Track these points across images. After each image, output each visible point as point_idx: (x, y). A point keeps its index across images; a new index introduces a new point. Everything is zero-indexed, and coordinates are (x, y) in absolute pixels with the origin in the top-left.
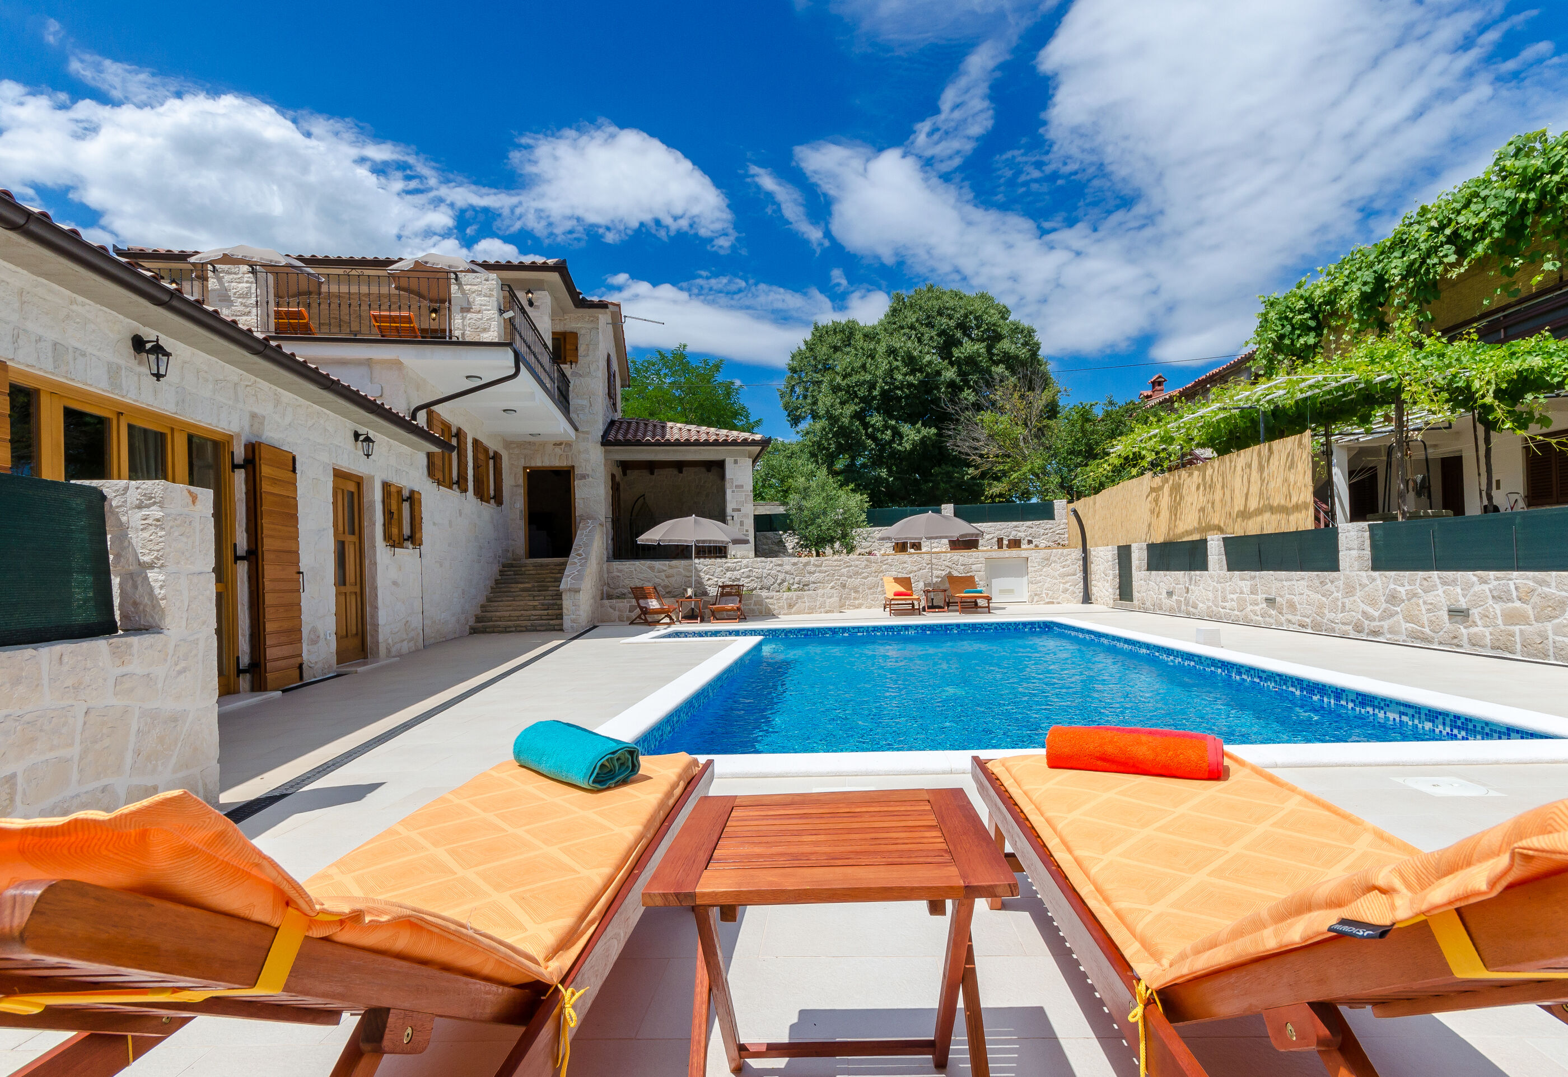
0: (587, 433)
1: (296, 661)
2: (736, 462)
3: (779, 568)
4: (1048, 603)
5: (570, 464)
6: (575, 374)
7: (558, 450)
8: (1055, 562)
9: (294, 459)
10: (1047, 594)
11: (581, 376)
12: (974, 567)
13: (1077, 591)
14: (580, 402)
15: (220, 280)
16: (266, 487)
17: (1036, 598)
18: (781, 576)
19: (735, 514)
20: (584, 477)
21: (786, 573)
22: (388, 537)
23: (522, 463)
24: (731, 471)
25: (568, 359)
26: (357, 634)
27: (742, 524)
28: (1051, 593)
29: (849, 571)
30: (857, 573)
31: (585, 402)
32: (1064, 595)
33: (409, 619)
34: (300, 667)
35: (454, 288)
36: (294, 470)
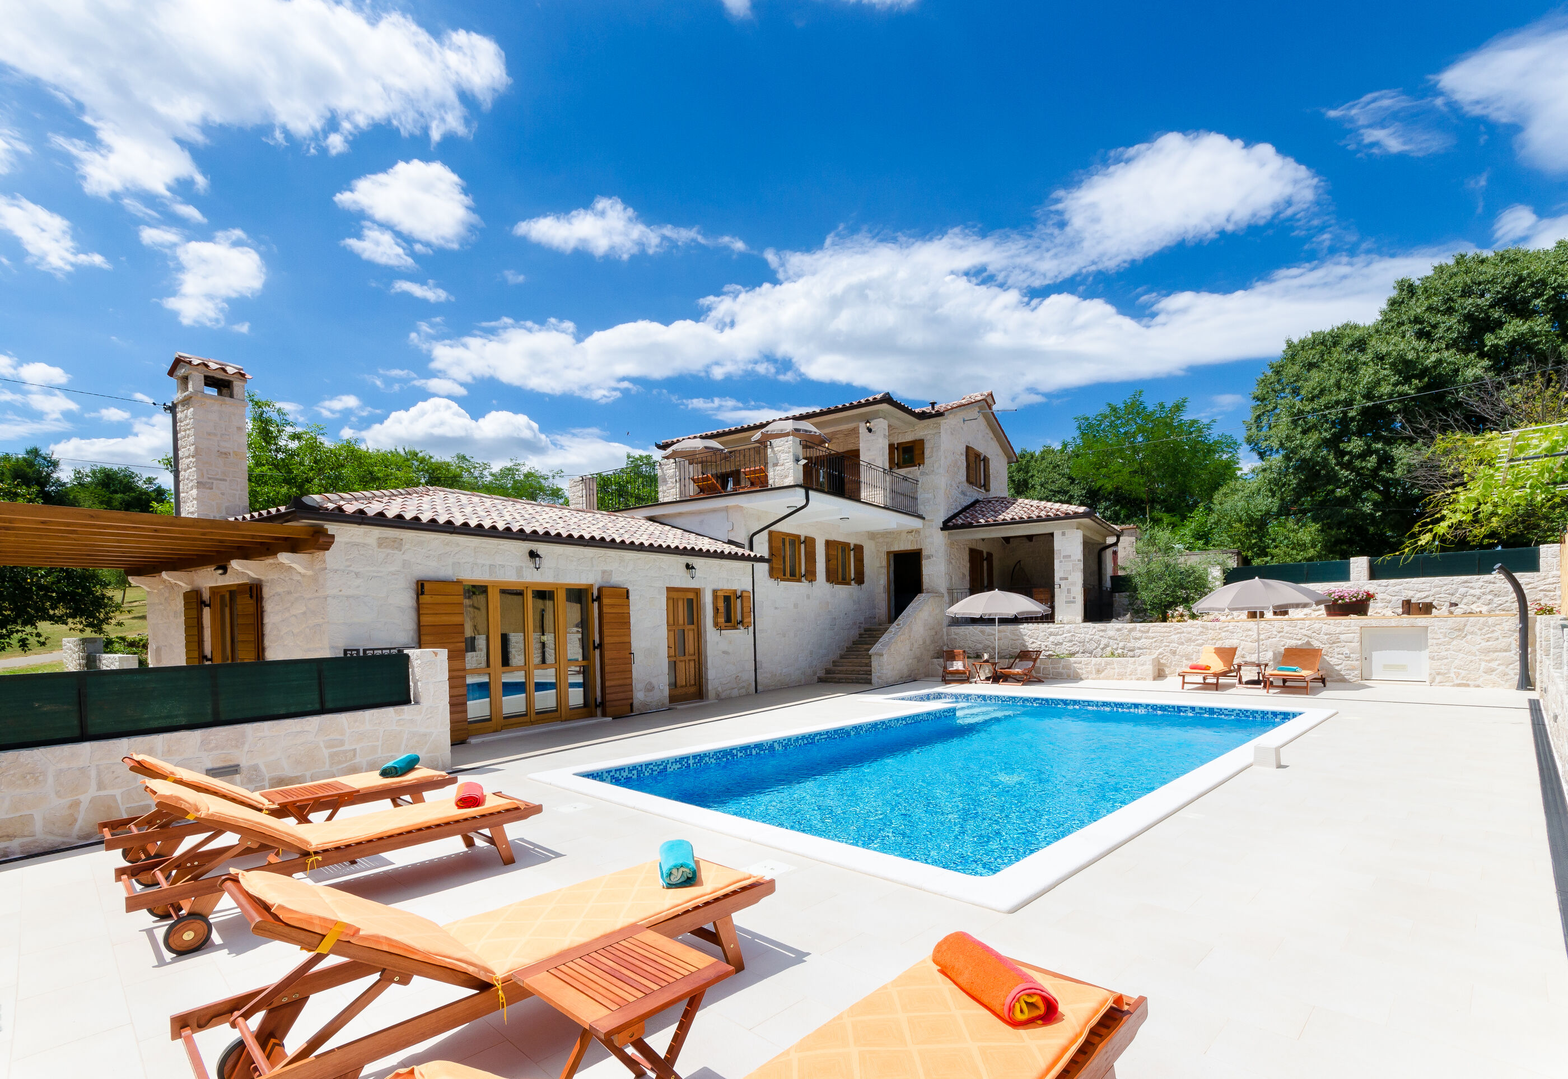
0: (932, 521)
1: (630, 701)
2: (1063, 534)
3: (1102, 634)
4: (1459, 685)
5: (919, 547)
6: (923, 474)
7: (910, 537)
8: (1472, 633)
9: (628, 591)
10: (1458, 675)
11: (927, 474)
12: (1342, 637)
13: (1512, 673)
14: (926, 496)
15: (662, 469)
16: (605, 610)
17: (1438, 679)
18: (1104, 642)
19: (1063, 583)
20: (929, 557)
21: (1110, 638)
22: (716, 624)
23: (885, 549)
24: (1058, 544)
25: (917, 463)
26: (695, 684)
27: (1069, 591)
28: (1463, 673)
29: (1180, 638)
30: (1189, 640)
31: (930, 496)
32: (1487, 677)
33: (739, 675)
34: (631, 705)
35: (769, 451)
36: (628, 597)
